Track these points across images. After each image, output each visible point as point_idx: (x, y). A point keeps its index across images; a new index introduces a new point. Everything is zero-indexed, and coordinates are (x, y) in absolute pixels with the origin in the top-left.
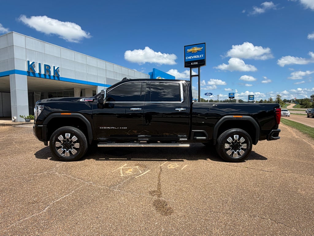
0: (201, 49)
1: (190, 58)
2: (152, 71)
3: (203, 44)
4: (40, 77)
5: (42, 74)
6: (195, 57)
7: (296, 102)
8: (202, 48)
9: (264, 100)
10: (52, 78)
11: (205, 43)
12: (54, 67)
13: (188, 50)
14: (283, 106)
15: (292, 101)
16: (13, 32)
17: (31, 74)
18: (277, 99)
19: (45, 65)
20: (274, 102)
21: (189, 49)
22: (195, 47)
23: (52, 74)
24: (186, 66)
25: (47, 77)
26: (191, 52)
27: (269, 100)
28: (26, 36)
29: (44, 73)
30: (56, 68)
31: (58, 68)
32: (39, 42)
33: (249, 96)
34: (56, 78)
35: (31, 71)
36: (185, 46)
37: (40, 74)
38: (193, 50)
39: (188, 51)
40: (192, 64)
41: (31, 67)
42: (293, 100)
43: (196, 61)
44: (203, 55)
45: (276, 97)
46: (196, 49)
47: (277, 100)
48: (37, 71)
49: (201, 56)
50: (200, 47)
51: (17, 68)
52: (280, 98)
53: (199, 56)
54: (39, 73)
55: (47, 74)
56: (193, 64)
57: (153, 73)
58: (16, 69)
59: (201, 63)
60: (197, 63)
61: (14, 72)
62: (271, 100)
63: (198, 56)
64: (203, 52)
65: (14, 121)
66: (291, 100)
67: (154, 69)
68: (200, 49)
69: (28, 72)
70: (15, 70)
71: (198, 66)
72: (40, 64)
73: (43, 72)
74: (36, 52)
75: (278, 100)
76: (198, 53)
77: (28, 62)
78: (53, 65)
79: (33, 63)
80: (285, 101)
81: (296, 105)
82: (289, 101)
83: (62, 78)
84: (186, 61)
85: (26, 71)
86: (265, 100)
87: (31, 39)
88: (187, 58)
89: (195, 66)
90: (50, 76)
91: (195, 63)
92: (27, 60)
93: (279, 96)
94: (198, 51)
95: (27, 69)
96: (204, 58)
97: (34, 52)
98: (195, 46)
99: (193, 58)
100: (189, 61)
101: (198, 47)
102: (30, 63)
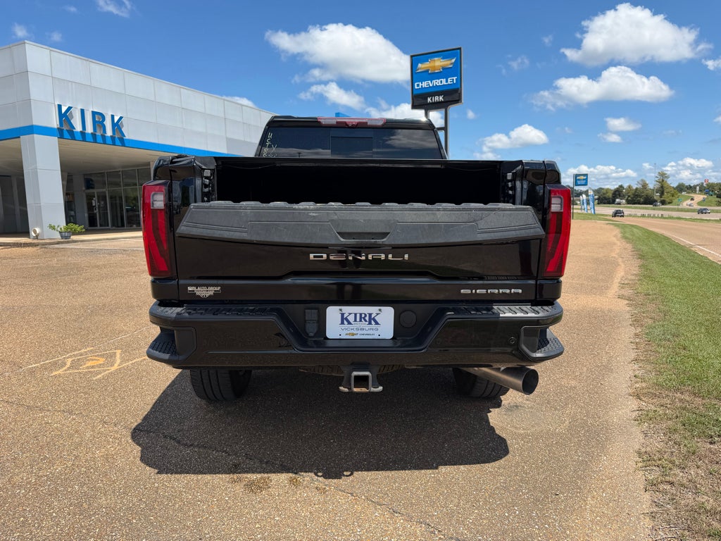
0: (452, 64)
1: (425, 84)
3: (455, 52)
4: (84, 140)
5: (88, 134)
6: (437, 82)
7: (708, 189)
8: (453, 60)
9: (626, 186)
10: (109, 141)
11: (460, 49)
12: (113, 117)
13: (420, 65)
14: (674, 201)
15: (698, 187)
16: (26, 41)
17: (66, 134)
18: (659, 182)
19: (94, 113)
20: (652, 190)
21: (422, 62)
22: (436, 59)
23: (109, 133)
24: (415, 106)
25: (99, 139)
26: (428, 71)
27: (639, 186)
28: (51, 49)
29: (92, 131)
30: (116, 119)
31: (121, 118)
32: (79, 61)
33: (576, 176)
34: (118, 142)
35: (65, 128)
36: (412, 56)
37: (83, 133)
38: (432, 64)
39: (421, 69)
40: (429, 100)
41: (65, 117)
42: (701, 186)
44: (455, 78)
45: (657, 179)
46: (439, 63)
47: (658, 185)
48: (78, 128)
49: (452, 80)
50: (450, 57)
51: (37, 121)
52: (665, 179)
53: (447, 81)
54: (81, 132)
55: (98, 133)
56: (431, 99)
58: (34, 124)
59: (451, 97)
60: (441, 98)
61: (31, 130)
62: (645, 186)
63: (444, 81)
64: (456, 70)
65: (37, 238)
66: (697, 185)
68: (449, 62)
69: (60, 130)
70: (32, 125)
71: (444, 105)
72: (82, 111)
73: (89, 129)
74: (74, 84)
75: (662, 187)
76: (445, 73)
77: (60, 107)
78: (110, 112)
79: (70, 108)
80: (681, 188)
81: (707, 198)
82: (691, 189)
83: (129, 140)
84: (414, 93)
85: (56, 127)
86: (629, 187)
87: (61, 55)
88: (418, 85)
89: (436, 106)
90: (103, 137)
91: (437, 98)
92: (57, 103)
93: (663, 175)
94: (444, 69)
95: (58, 123)
96: (459, 86)
97: (70, 84)
98: (436, 57)
99: (431, 85)
100: (421, 92)
101: (443, 58)
102: (64, 109)
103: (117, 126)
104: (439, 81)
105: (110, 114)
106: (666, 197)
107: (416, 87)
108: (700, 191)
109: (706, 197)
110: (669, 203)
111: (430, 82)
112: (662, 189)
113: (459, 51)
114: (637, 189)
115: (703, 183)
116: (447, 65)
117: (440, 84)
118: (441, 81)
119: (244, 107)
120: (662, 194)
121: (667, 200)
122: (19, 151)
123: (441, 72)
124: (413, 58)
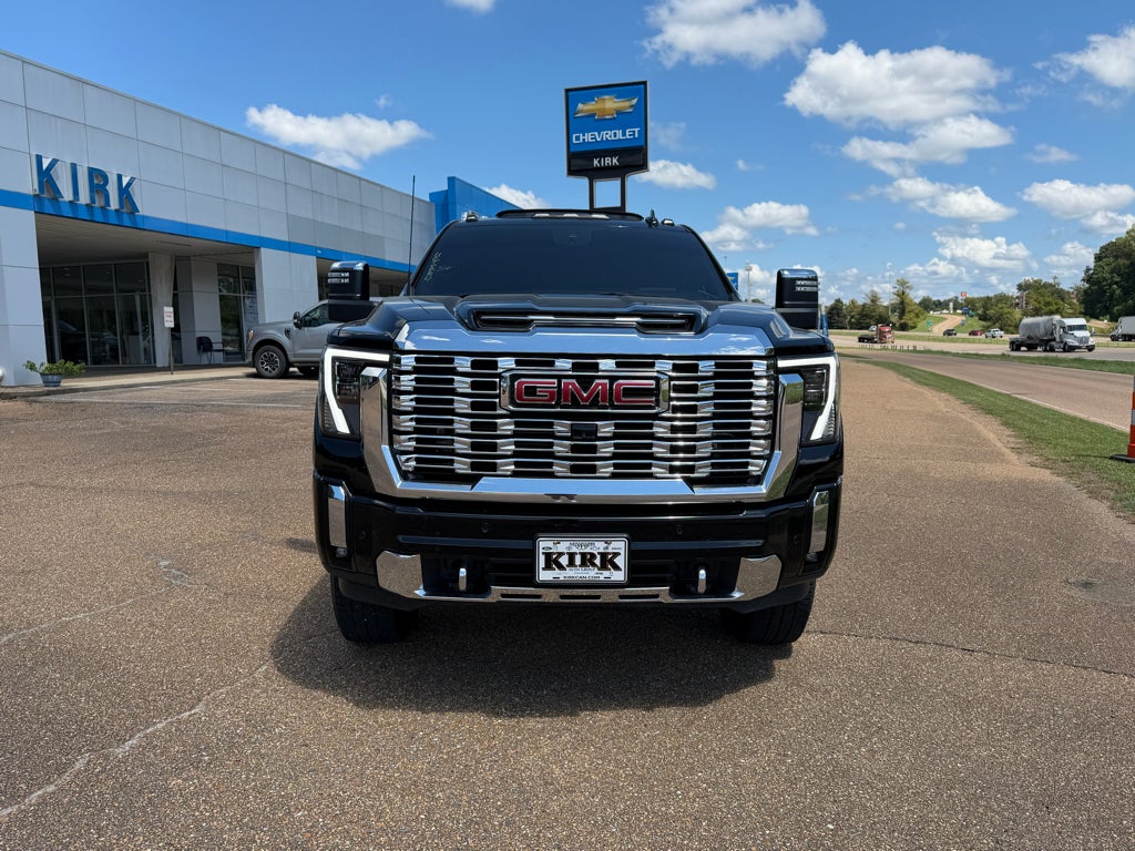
0: (631, 107)
1: (588, 137)
2: (446, 188)
3: (637, 88)
4: (75, 217)
5: (81, 205)
6: (608, 135)
7: (968, 307)
8: (634, 101)
9: (846, 302)
10: (113, 219)
11: (645, 83)
13: (580, 106)
14: (919, 325)
15: (951, 305)
17: (48, 207)
18: (898, 295)
19: (91, 172)
20: (887, 307)
21: (584, 101)
22: (606, 97)
23: (114, 204)
24: (572, 172)
25: (98, 215)
26: (594, 115)
27: (868, 302)
29: (88, 201)
30: (125, 182)
31: (132, 179)
32: (67, 80)
35: (48, 195)
36: (567, 91)
37: (74, 205)
38: (600, 106)
39: (582, 111)
40: (596, 162)
41: (46, 177)
42: (955, 301)
43: (610, 153)
44: (636, 130)
45: (894, 290)
46: (610, 104)
47: (896, 300)
48: (67, 195)
49: (631, 133)
50: (629, 96)
52: (907, 291)
53: (624, 134)
54: (70, 202)
55: (98, 205)
56: (600, 162)
57: (447, 196)
59: (633, 159)
60: (615, 161)
62: (874, 299)
63: (619, 134)
64: (640, 116)
66: (950, 300)
68: (627, 104)
69: (39, 199)
71: (620, 173)
72: (74, 167)
73: (84, 198)
74: (57, 119)
75: (902, 303)
76: (620, 119)
77: (39, 159)
78: (116, 168)
79: (54, 161)
80: (928, 305)
81: (966, 321)
82: (942, 306)
83: (144, 217)
84: (572, 150)
85: (32, 193)
86: (852, 302)
88: (578, 138)
89: (607, 173)
90: (105, 210)
91: (608, 161)
92: (34, 153)
93: (903, 283)
94: (619, 112)
95: (36, 186)
96: (642, 143)
97: (54, 119)
98: (607, 94)
99: (598, 139)
100: (583, 149)
101: (617, 97)
102: (46, 163)
103: (125, 193)
104: (611, 133)
105: (115, 172)
106: (907, 318)
107: (574, 141)
108: (955, 309)
109: (964, 318)
110: (914, 327)
111: (596, 134)
112: (902, 306)
113: (642, 86)
114: (864, 305)
115: (957, 298)
116: (625, 108)
117: (613, 138)
118: (615, 134)
119: (313, 165)
120: (902, 313)
121: (910, 323)
123: (614, 119)
124: (570, 93)
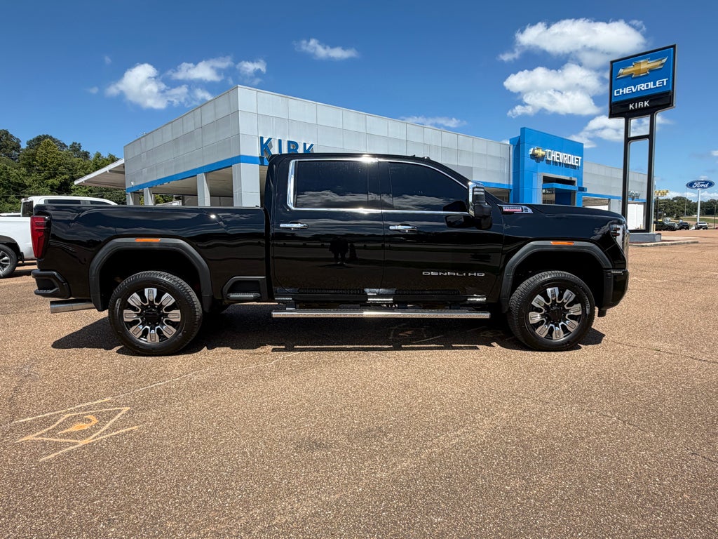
0: (662, 64)
1: (626, 91)
3: (668, 51)
6: (642, 87)
8: (664, 61)
11: (674, 46)
12: (305, 144)
13: (621, 71)
16: (239, 85)
17: (265, 161)
19: (289, 142)
21: (624, 67)
22: (642, 61)
24: (612, 115)
26: (632, 74)
28: (258, 90)
30: (308, 146)
31: (312, 145)
32: (280, 98)
35: (265, 156)
36: (612, 62)
38: (637, 68)
39: (622, 74)
40: (631, 106)
41: (265, 147)
43: (643, 99)
44: (665, 80)
46: (645, 65)
49: (661, 83)
50: (660, 57)
51: (243, 151)
53: (655, 84)
56: (634, 106)
57: (519, 140)
58: (242, 153)
59: (661, 101)
60: (646, 103)
61: (239, 159)
63: (651, 85)
64: (669, 71)
67: (523, 130)
68: (659, 63)
69: (261, 158)
70: (240, 156)
71: (650, 112)
72: (280, 141)
74: (274, 118)
76: (652, 75)
77: (262, 138)
78: (303, 140)
79: (270, 139)
84: (613, 101)
85: (258, 156)
87: (266, 95)
88: (618, 92)
89: (640, 112)
91: (641, 104)
92: (260, 136)
94: (651, 70)
96: (670, 88)
97: (271, 118)
98: (642, 59)
99: (634, 91)
100: (622, 99)
101: (651, 60)
102: (265, 141)
104: (644, 85)
105: (303, 142)
107: (615, 95)
111: (633, 87)
113: (672, 49)
116: (657, 66)
117: (646, 88)
118: (647, 85)
122: (231, 177)
123: (647, 75)
124: (614, 64)
